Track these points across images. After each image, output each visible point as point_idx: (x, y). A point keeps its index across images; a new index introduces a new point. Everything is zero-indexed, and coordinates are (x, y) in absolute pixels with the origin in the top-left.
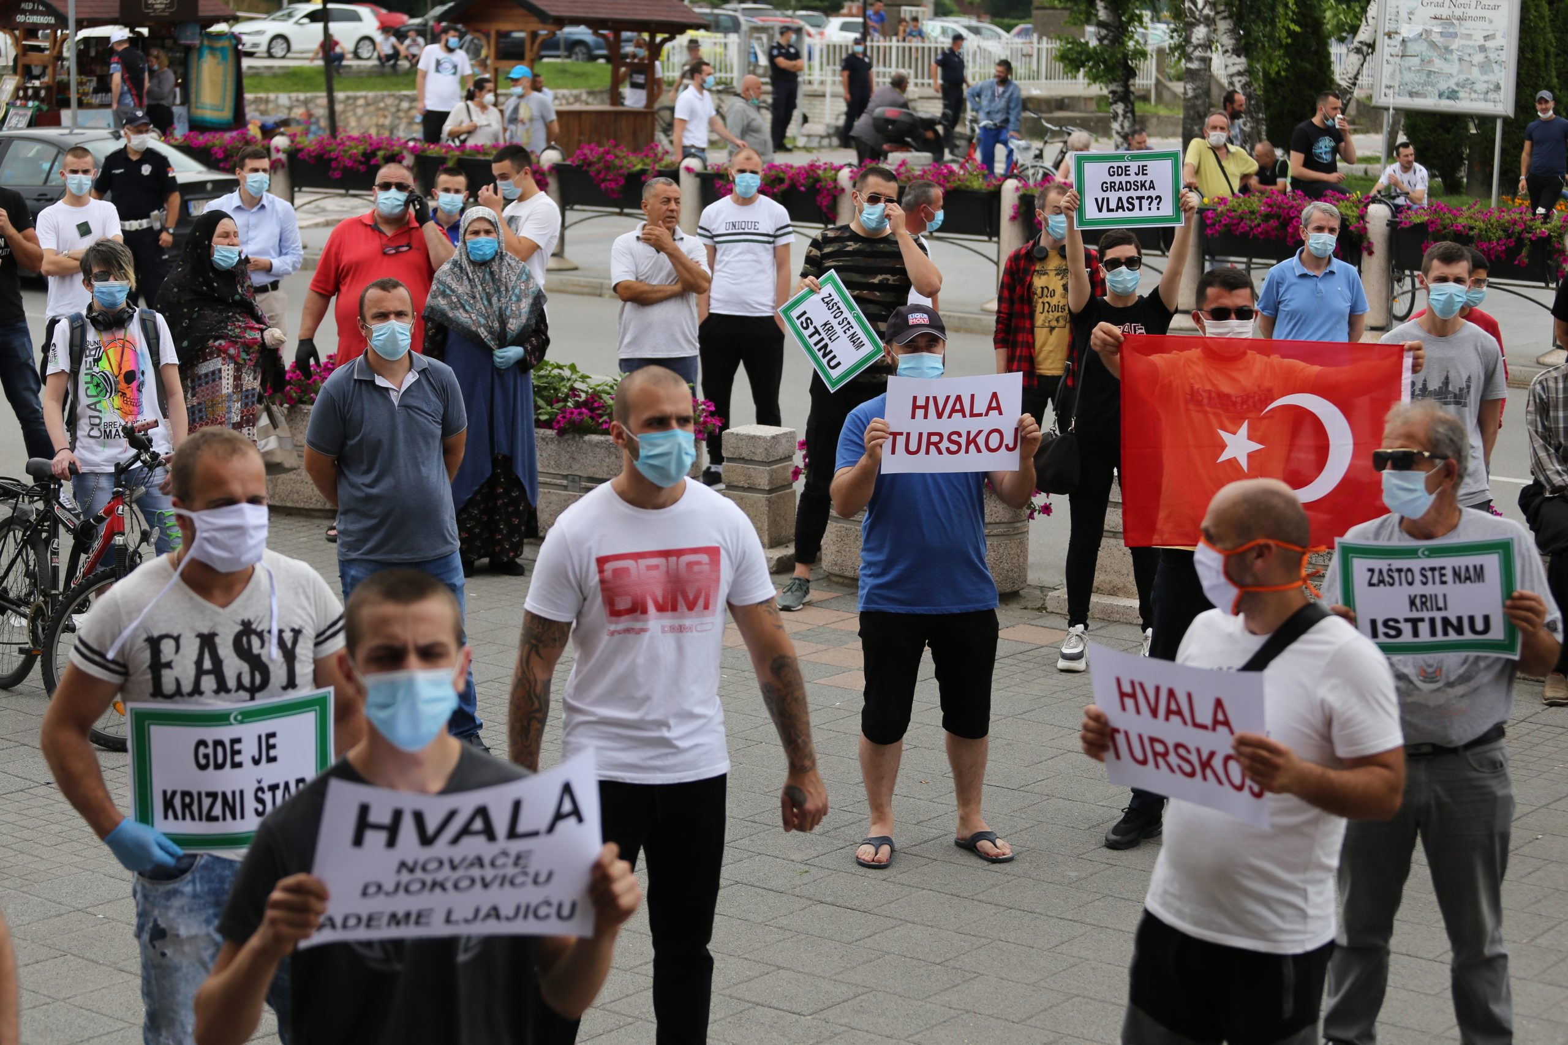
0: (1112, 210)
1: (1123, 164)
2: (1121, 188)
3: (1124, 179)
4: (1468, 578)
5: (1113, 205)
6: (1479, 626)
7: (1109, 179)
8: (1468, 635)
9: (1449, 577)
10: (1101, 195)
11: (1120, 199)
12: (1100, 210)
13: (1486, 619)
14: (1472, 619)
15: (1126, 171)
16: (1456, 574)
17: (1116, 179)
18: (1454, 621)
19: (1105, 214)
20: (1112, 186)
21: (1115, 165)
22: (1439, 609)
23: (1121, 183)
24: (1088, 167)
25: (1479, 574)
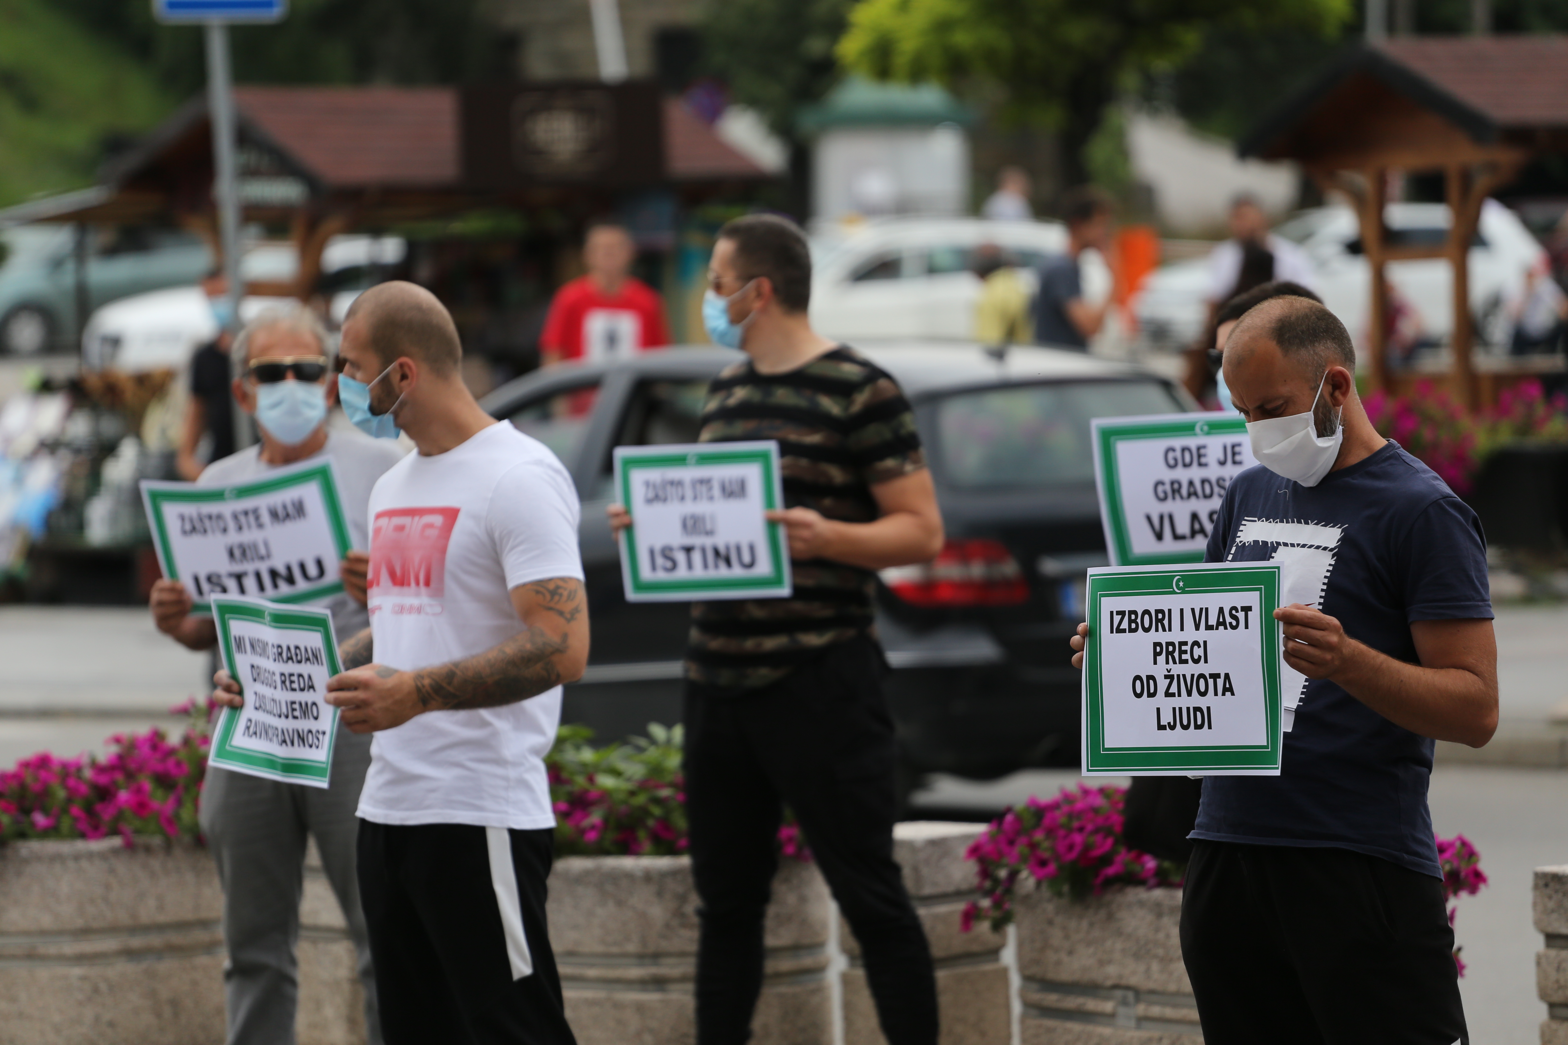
0: (1183, 538)
1: (1192, 442)
2: (1193, 494)
3: (1196, 474)
4: (287, 516)
5: (1183, 527)
6: (312, 571)
7: (1168, 475)
8: (302, 585)
9: (266, 518)
10: (1156, 509)
11: (1195, 517)
12: (1159, 536)
13: (319, 564)
14: (302, 567)
15: (1199, 456)
16: (274, 514)
17: (1182, 475)
18: (282, 570)
19: (1169, 546)
20: (1175, 489)
21: (1178, 443)
22: (262, 558)
23: (1191, 483)
24: (1124, 449)
25: (300, 509)
